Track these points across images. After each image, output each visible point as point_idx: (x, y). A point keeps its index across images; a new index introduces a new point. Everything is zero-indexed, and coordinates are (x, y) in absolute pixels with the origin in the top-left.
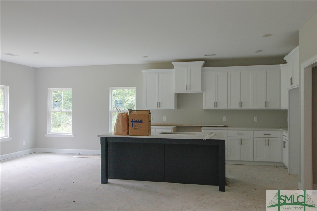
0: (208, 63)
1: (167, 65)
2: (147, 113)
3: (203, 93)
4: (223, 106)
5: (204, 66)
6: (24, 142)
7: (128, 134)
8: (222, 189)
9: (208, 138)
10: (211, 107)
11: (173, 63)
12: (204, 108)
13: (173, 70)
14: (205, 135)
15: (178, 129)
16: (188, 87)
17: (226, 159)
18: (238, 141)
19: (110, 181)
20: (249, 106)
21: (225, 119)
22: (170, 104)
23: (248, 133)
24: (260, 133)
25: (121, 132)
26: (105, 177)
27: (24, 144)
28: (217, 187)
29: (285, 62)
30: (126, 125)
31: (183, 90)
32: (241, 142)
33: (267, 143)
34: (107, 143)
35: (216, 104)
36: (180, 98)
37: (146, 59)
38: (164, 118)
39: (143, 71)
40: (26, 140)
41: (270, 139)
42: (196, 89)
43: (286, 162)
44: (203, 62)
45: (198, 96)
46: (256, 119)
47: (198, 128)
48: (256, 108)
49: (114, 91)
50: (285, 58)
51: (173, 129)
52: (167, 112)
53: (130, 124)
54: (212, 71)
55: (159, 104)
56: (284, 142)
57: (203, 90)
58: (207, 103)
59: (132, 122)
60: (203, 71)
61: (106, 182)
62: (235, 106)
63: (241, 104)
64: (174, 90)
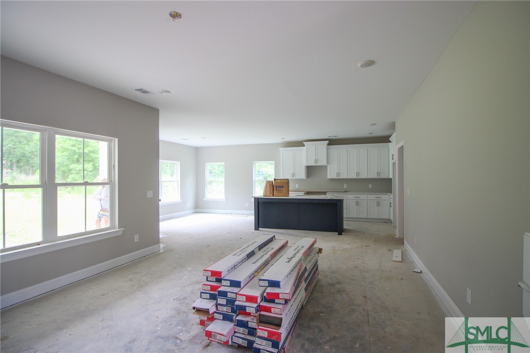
0: (332, 142)
1: (300, 144)
2: (287, 181)
3: (328, 166)
4: (344, 176)
5: (329, 144)
6: (189, 204)
7: (273, 196)
8: (340, 234)
9: (330, 198)
10: (334, 176)
11: (304, 143)
12: (329, 177)
13: (304, 148)
14: (328, 196)
15: (308, 193)
16: (316, 161)
17: (345, 216)
18: (355, 203)
19: (260, 229)
20: (364, 176)
21: (345, 186)
22: (302, 175)
23: (363, 197)
24: (372, 197)
25: (268, 194)
26: (257, 227)
27: (189, 206)
28: (337, 233)
29: (390, 142)
30: (272, 190)
31: (312, 164)
32: (357, 204)
33: (378, 204)
34: (258, 202)
35: (338, 174)
36: (310, 170)
37: (284, 140)
38: (297, 186)
39: (280, 149)
40: (190, 203)
41: (380, 201)
42: (322, 162)
43: (392, 218)
44: (328, 141)
45: (323, 168)
46: (370, 186)
47: (325, 193)
48: (370, 177)
49: (256, 164)
50: (390, 139)
51: (305, 194)
52: (299, 181)
53: (275, 188)
54: (335, 149)
55: (293, 175)
56: (391, 203)
57: (328, 163)
58: (331, 174)
59: (276, 187)
60: (328, 149)
61: (258, 230)
62: (353, 176)
63: (358, 174)
64: (305, 164)
